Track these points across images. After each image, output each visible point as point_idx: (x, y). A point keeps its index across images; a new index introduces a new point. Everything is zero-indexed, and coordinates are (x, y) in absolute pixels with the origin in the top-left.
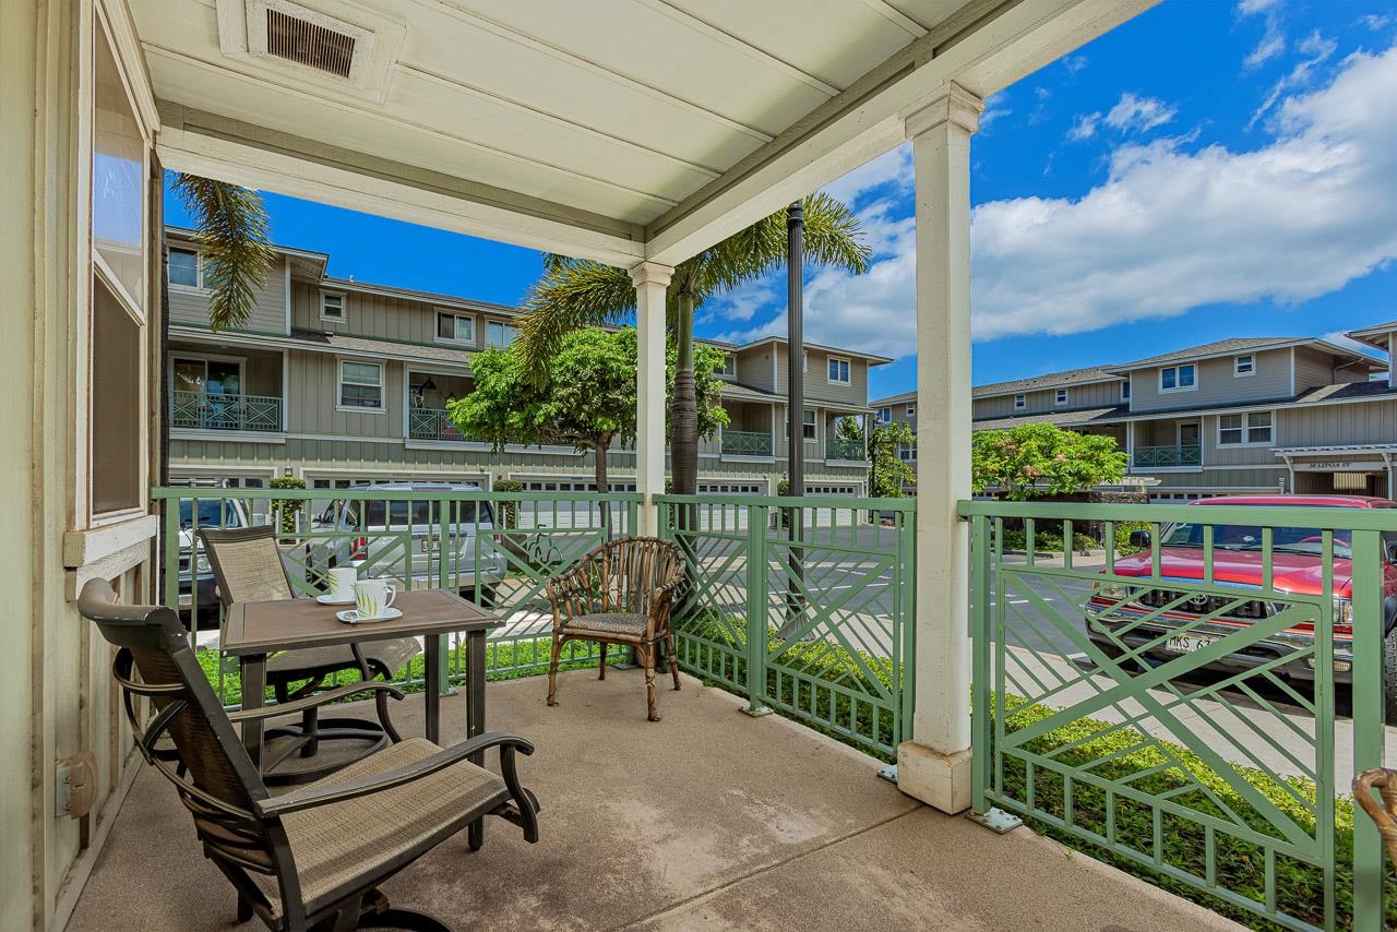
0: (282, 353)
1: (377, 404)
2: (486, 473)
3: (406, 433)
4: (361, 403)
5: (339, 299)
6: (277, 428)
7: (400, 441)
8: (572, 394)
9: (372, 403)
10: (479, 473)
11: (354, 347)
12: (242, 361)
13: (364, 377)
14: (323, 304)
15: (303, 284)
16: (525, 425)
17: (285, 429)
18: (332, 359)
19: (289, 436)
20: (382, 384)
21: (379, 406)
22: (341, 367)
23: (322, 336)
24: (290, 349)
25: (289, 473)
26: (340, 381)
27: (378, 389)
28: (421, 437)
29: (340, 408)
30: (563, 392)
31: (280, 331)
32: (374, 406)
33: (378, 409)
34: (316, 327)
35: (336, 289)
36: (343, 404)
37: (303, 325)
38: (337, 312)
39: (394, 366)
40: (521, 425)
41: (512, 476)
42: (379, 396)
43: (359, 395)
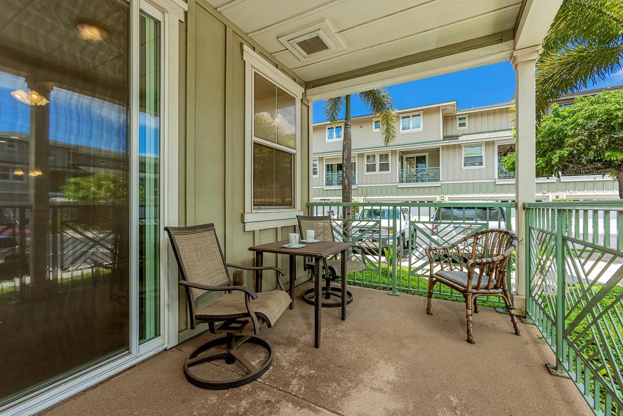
0: (439, 148)
1: (481, 164)
2: (547, 195)
3: (497, 177)
4: (473, 164)
5: (465, 118)
6: (438, 180)
7: (493, 181)
8: (580, 141)
9: (478, 164)
10: (543, 195)
11: (469, 139)
12: (427, 154)
13: (474, 152)
14: (458, 122)
15: (448, 116)
16: (547, 165)
17: (441, 180)
18: (460, 146)
19: (442, 183)
20: (483, 154)
21: (482, 165)
22: (463, 149)
23: (456, 137)
24: (442, 146)
25: (442, 198)
26: (463, 156)
27: (481, 157)
28: (505, 178)
29: (464, 168)
30: (571, 141)
31: (438, 139)
32: (480, 165)
33: (481, 166)
34: (455, 133)
35: (463, 114)
36: (465, 166)
37: (449, 134)
38: (464, 125)
39: (489, 144)
40: (544, 165)
41: (566, 196)
42: (482, 160)
43: (471, 161)
